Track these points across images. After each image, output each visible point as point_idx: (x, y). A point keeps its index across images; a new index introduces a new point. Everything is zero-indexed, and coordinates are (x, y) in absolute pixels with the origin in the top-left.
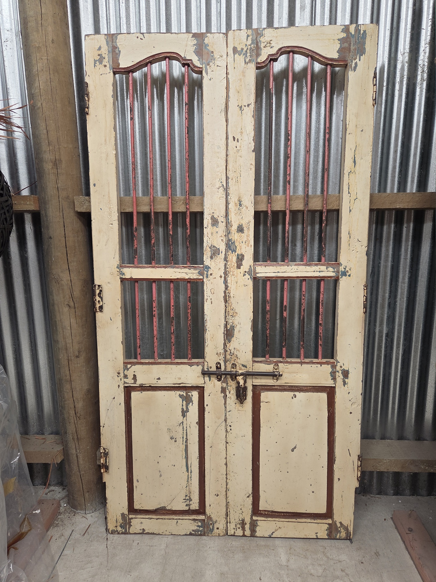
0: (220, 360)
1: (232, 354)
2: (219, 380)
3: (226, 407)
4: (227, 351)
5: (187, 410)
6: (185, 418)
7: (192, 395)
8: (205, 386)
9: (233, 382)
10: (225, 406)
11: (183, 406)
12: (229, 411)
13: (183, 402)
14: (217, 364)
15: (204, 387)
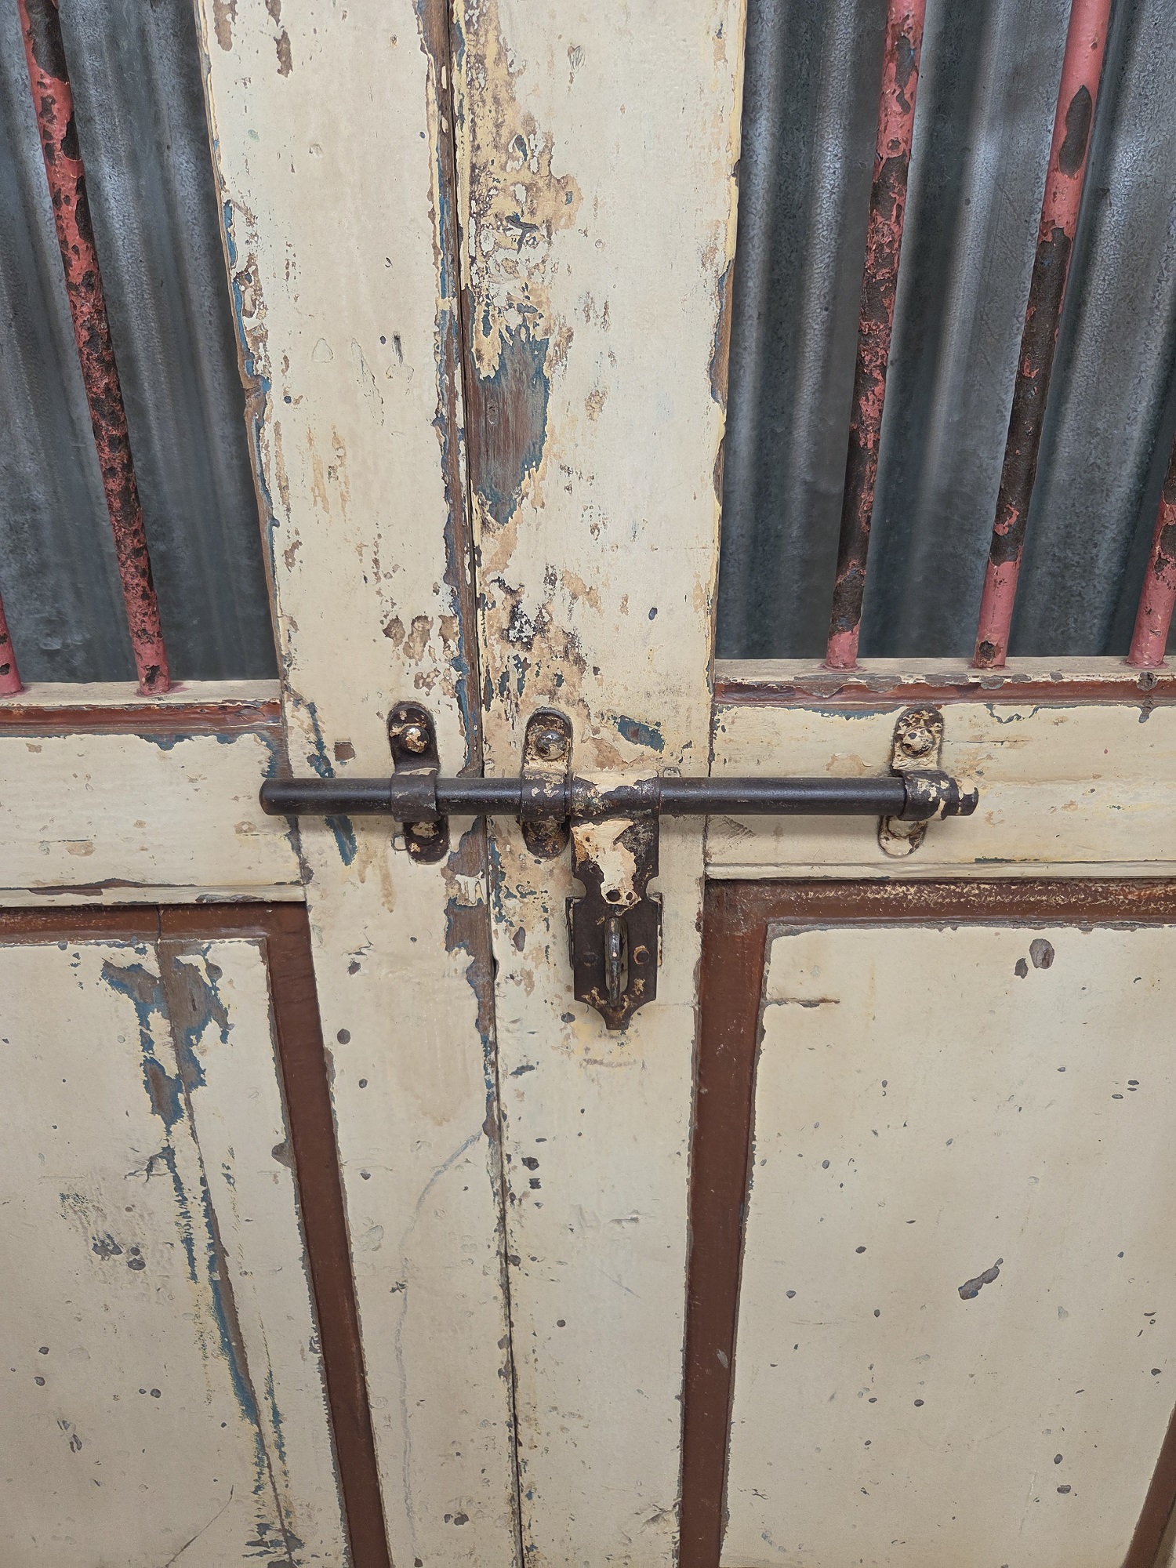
0: (421, 681)
1: (528, 631)
2: (428, 850)
3: (490, 1046)
4: (478, 602)
5: (190, 1068)
6: (181, 1127)
7: (214, 970)
8: (310, 895)
9: (546, 864)
10: (485, 1041)
11: (147, 1043)
12: (520, 1071)
13: (144, 1021)
14: (394, 719)
15: (301, 906)
